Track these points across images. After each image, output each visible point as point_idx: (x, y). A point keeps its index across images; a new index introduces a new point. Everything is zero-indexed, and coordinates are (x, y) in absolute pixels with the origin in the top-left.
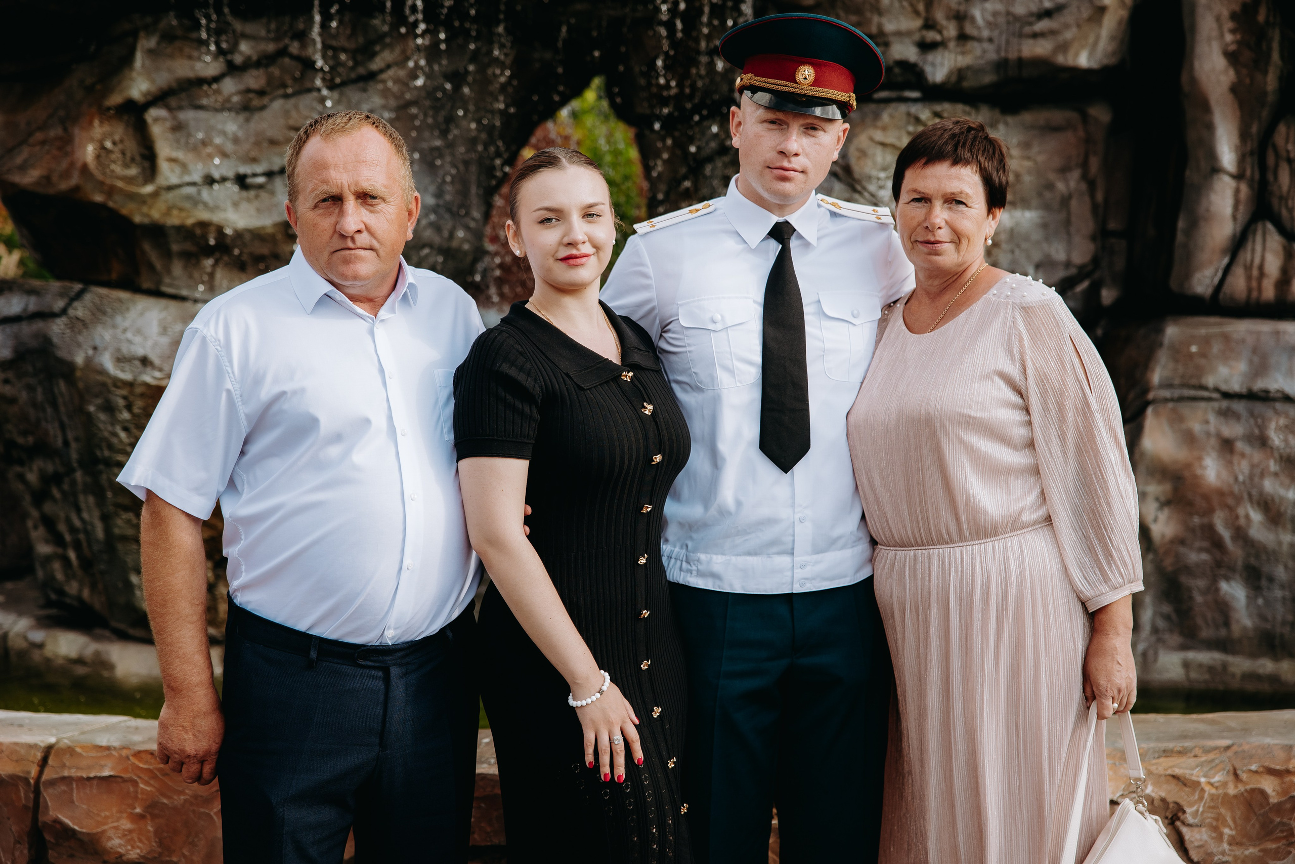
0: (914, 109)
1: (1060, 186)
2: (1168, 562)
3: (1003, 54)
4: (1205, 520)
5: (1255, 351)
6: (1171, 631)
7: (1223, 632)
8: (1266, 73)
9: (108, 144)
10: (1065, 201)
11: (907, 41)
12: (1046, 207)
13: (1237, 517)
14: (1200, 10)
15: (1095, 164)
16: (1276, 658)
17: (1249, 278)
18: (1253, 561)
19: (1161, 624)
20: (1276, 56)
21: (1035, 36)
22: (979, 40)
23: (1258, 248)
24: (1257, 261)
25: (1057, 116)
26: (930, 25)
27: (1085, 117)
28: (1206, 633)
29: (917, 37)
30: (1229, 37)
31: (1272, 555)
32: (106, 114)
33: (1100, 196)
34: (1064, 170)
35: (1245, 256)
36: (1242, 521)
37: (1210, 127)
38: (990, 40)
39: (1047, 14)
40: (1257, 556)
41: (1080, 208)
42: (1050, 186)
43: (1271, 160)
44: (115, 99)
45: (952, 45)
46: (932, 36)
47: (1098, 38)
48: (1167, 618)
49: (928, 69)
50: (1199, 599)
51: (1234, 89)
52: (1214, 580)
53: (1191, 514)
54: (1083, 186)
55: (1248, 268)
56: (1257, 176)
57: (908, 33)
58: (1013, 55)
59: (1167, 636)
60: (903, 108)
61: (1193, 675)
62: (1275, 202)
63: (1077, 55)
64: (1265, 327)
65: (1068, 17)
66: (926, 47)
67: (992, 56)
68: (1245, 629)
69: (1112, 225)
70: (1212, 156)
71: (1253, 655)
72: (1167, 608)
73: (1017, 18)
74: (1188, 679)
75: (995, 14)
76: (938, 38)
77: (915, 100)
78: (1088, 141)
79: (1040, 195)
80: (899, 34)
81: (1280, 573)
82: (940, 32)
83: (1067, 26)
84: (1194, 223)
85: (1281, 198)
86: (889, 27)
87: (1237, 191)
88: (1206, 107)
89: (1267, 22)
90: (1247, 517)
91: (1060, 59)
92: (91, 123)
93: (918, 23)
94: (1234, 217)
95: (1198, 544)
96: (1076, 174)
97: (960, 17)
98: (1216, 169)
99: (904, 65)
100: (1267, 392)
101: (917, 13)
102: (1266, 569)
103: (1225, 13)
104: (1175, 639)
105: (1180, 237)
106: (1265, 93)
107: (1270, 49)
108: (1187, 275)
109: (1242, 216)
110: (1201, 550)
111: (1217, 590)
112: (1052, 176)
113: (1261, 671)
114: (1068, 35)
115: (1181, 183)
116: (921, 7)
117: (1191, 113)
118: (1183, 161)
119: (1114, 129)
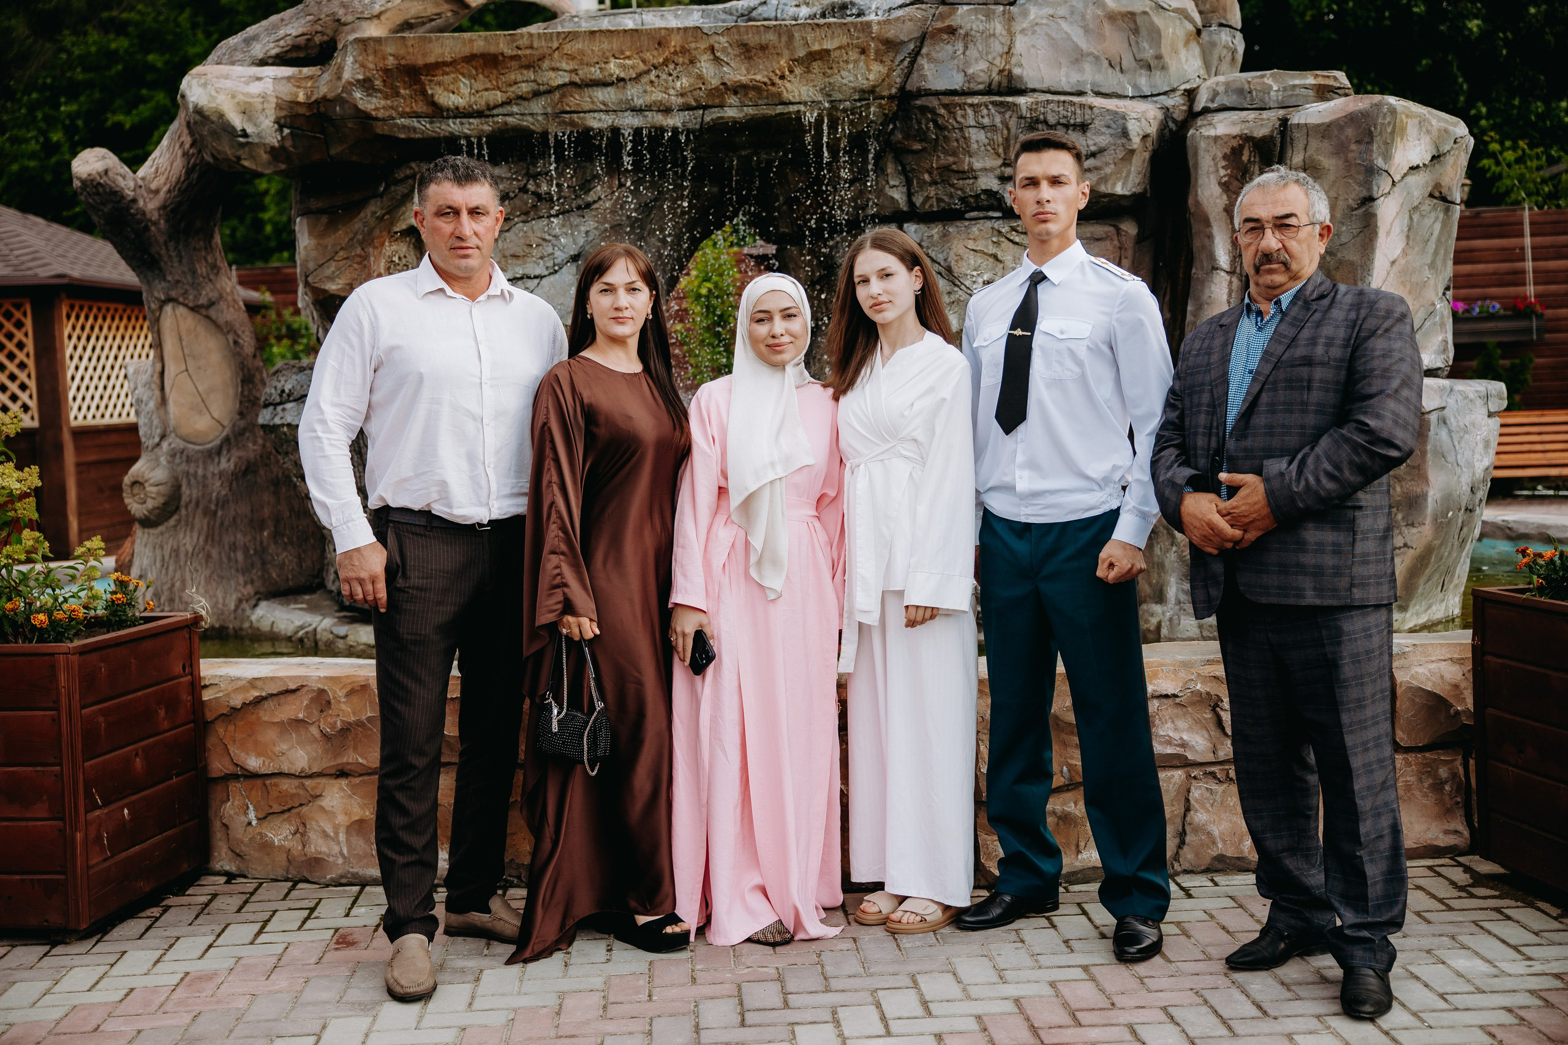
0: (997, 225)
9: (396, 259)
11: (991, 175)
14: (1201, 153)
19: (1183, 597)
25: (1099, 230)
27: (1119, 231)
29: (998, 172)
30: (1222, 172)
32: (393, 237)
37: (1210, 237)
39: (1093, 155)
44: (402, 226)
47: (1129, 172)
57: (992, 170)
60: (989, 224)
63: (1114, 184)
65: (1107, 157)
66: (1004, 179)
70: (1212, 257)
77: (997, 218)
78: (1122, 246)
80: (985, 170)
83: (1107, 164)
84: (1200, 307)
86: (977, 165)
87: (1231, 282)
88: (1207, 223)
89: (1249, 160)
91: (1103, 188)
92: (383, 244)
93: (1000, 162)
98: (1215, 268)
99: (989, 192)
101: (999, 155)
103: (1220, 155)
105: (1189, 318)
114: (1109, 170)
115: (1188, 278)
116: (1001, 150)
117: (1196, 227)
118: (1190, 262)
119: (1140, 240)
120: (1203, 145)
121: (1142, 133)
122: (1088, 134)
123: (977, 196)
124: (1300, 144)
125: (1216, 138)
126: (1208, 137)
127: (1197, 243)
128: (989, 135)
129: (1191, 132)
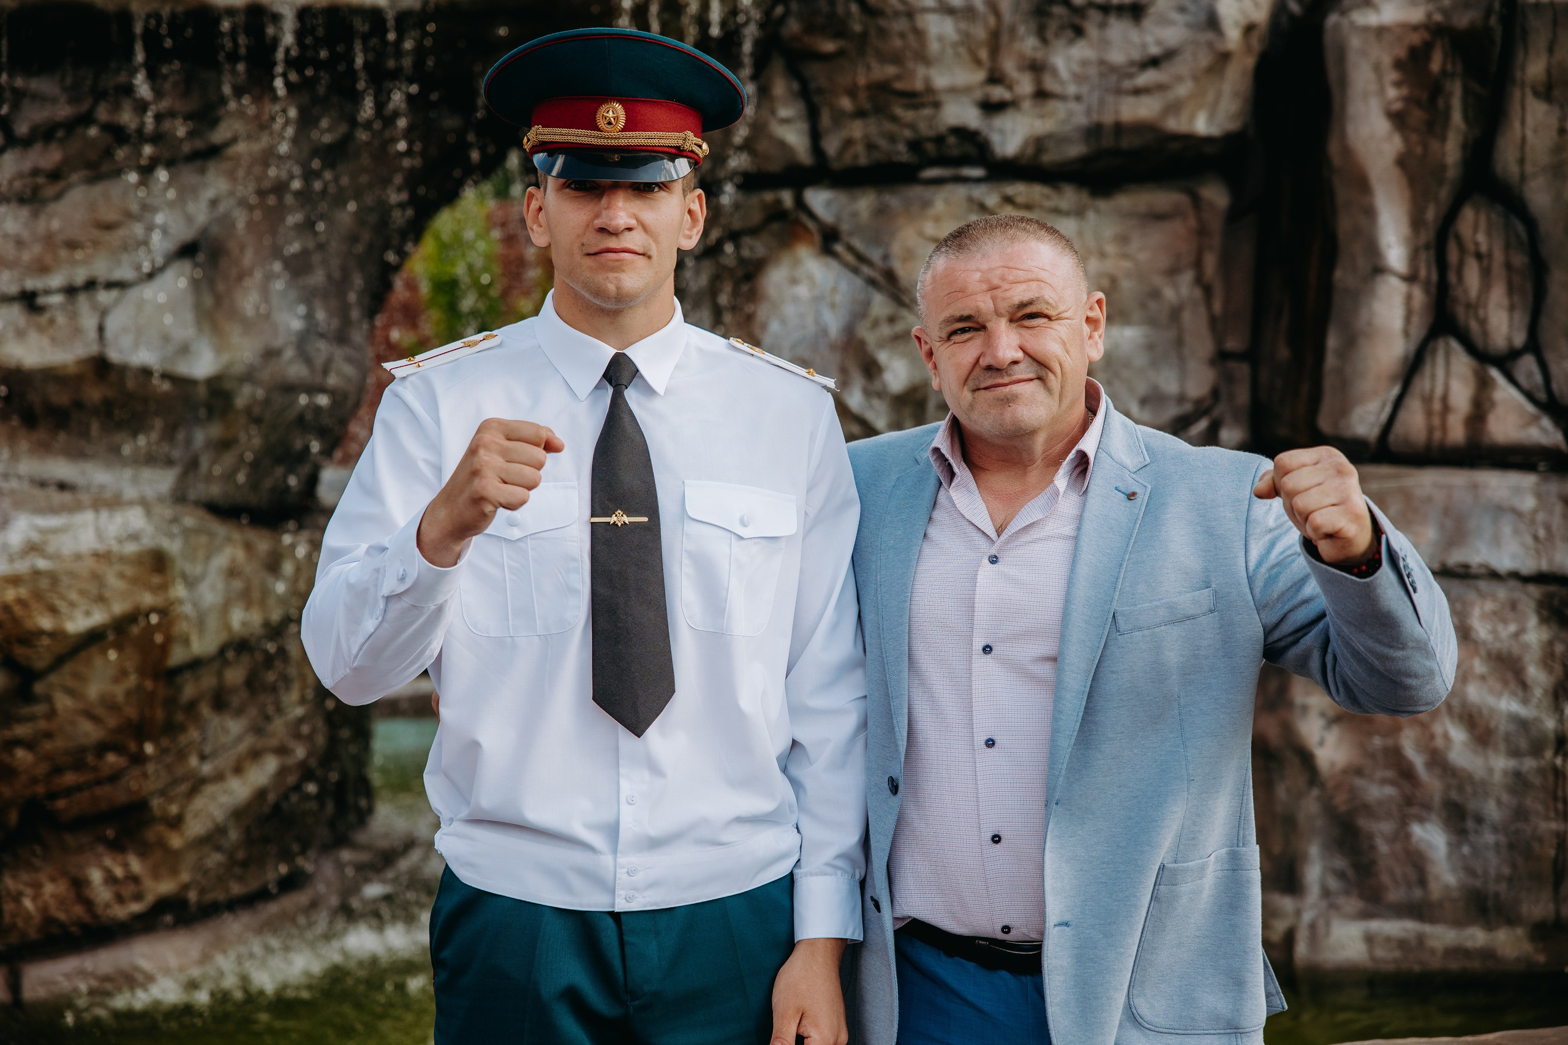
0: (979, 192)
1: (1169, 294)
2: (1340, 800)
3: (1095, 117)
4: (1390, 742)
5: (1446, 511)
6: (1347, 893)
7: (1418, 893)
8: (1443, 139)
10: (1175, 314)
11: (965, 100)
12: (1151, 321)
13: (1432, 737)
14: (1353, 58)
15: (1211, 262)
16: (1489, 927)
17: (1429, 413)
18: (1454, 795)
19: (1333, 884)
20: (1457, 117)
21: (1137, 92)
22: (1062, 98)
23: (1440, 373)
24: (1439, 391)
25: (1163, 198)
26: (995, 78)
27: (1196, 201)
28: (1395, 895)
29: (978, 94)
30: (1392, 93)
31: (1481, 788)
33: (1217, 306)
34: (1172, 272)
35: (1422, 384)
36: (1439, 742)
37: (1370, 213)
38: (1078, 98)
39: (1154, 62)
40: (1461, 788)
41: (1195, 322)
42: (1155, 294)
43: (1453, 256)
45: (1027, 104)
46: (998, 93)
47: (1219, 96)
48: (1341, 875)
49: (995, 139)
50: (1383, 848)
51: (1402, 162)
52: (1404, 822)
53: (1370, 734)
54: (1198, 293)
55: (1427, 400)
56: (1434, 277)
57: (967, 90)
58: (1108, 119)
59: (1342, 900)
60: (960, 192)
61: (1380, 953)
62: (1460, 312)
63: (1192, 117)
64: (1457, 479)
65: (1181, 66)
66: (991, 108)
67: (1081, 120)
68: (1447, 887)
69: (1233, 344)
70: (1373, 250)
71: (1459, 923)
72: (1340, 863)
73: (1113, 69)
74: (1373, 958)
75: (1084, 63)
76: (1007, 95)
77: (978, 181)
78: (1202, 232)
79: (1143, 306)
80: (953, 90)
81: (1492, 810)
82: (1010, 87)
83: (1179, 79)
84: (1351, 341)
85: (1468, 306)
86: (941, 80)
87: (1409, 298)
88: (1363, 185)
89: (1444, 73)
90: (1446, 736)
91: (1173, 124)
93: (980, 76)
94: (1406, 333)
95: (1380, 774)
96: (1187, 278)
97: (1037, 68)
98: (1379, 269)
99: (962, 133)
100: (1466, 566)
101: (978, 62)
102: (1472, 805)
103: (1387, 60)
104: (1353, 904)
105: (1331, 361)
106: (1443, 167)
107: (1448, 109)
108: (1344, 411)
109: (1418, 331)
110: (1384, 781)
111: (1408, 836)
112: (1158, 281)
113: (1469, 944)
114: (1182, 90)
115: (1327, 288)
116: (984, 54)
117: (1343, 193)
118: (1330, 254)
119: (1233, 216)
120: (1355, 42)
121: (1243, 21)
122: (1147, 23)
123: (939, 140)
124: (1539, 40)
125: (1381, 31)
126: (1366, 29)
127: (1344, 224)
128: (963, 25)
129: (1332, 19)
